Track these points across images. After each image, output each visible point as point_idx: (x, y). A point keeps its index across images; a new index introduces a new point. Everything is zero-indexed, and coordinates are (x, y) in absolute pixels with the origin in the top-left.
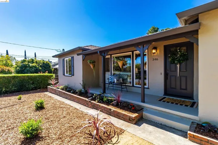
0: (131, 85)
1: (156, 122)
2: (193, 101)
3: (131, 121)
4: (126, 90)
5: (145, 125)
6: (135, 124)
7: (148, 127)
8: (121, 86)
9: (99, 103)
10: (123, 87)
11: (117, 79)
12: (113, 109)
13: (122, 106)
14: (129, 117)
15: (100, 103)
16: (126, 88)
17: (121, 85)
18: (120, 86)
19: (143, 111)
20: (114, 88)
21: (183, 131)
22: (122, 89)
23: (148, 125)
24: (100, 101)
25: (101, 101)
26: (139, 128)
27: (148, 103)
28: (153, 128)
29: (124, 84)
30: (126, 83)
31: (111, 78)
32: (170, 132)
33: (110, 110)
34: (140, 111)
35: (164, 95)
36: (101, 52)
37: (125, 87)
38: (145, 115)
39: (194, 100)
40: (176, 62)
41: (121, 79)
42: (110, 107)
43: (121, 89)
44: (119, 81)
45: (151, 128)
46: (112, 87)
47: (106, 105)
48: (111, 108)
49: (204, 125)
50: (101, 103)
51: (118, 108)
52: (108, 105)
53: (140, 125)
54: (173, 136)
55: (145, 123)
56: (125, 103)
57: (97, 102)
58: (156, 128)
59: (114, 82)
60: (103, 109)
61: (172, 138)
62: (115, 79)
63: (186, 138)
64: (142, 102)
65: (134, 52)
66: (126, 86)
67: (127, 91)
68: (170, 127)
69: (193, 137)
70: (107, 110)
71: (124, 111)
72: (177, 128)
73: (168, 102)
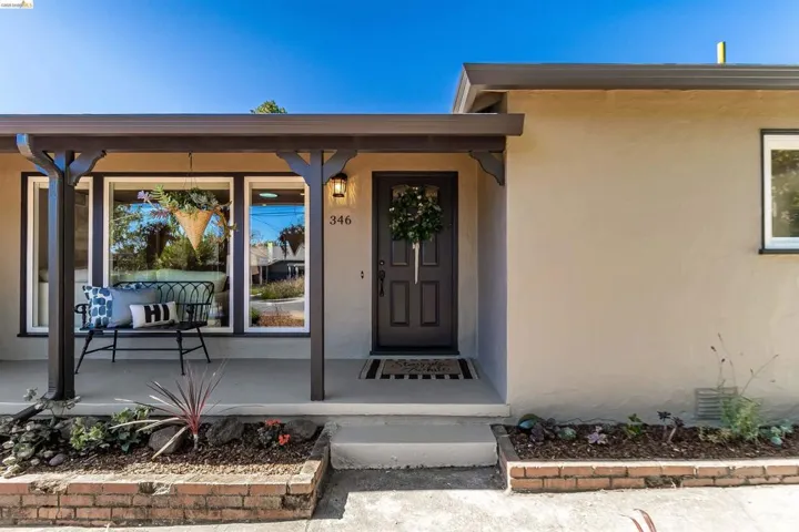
0: (230, 329)
1: (387, 466)
2: (457, 357)
3: (294, 508)
4: (203, 356)
5: (357, 501)
6: (316, 514)
7: (372, 502)
8: (180, 341)
9: (37, 469)
10: (187, 343)
11: (147, 308)
12: (169, 477)
13: (216, 445)
14: (284, 492)
15: (45, 465)
16: (203, 345)
17: (180, 337)
18: (173, 343)
19: (327, 437)
20: (120, 356)
21: (481, 468)
22: (185, 357)
23: (368, 494)
24: (42, 459)
25: (47, 454)
26: (341, 526)
27: (336, 397)
28: (395, 498)
29: (195, 331)
30: (205, 324)
31: (99, 301)
32: (450, 488)
33: (147, 489)
34: (318, 442)
35: (371, 354)
36: (41, 144)
37: (196, 342)
38: (339, 453)
39: (458, 353)
40: (410, 234)
41: (171, 306)
42: (136, 475)
43: (178, 358)
44: (158, 319)
45: (386, 503)
46: (108, 355)
47: (105, 467)
48: (155, 479)
49: (524, 425)
50: (54, 468)
51: (194, 461)
52: (119, 467)
53: (338, 513)
54: (469, 501)
55: (353, 490)
56: (231, 427)
57: (17, 473)
58: (403, 493)
59: (128, 325)
60: (78, 501)
61: (472, 508)
62: (132, 307)
63: (500, 488)
64: (314, 398)
65: (248, 180)
66: (200, 335)
67: (209, 361)
68: (441, 468)
69: (525, 477)
70: (120, 499)
71: (240, 468)
72: (460, 465)
73: (400, 377)
